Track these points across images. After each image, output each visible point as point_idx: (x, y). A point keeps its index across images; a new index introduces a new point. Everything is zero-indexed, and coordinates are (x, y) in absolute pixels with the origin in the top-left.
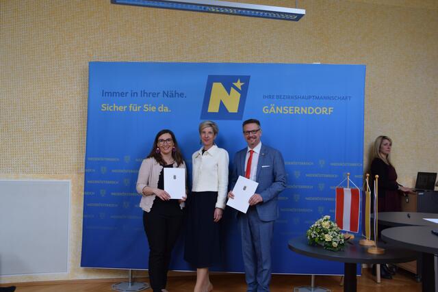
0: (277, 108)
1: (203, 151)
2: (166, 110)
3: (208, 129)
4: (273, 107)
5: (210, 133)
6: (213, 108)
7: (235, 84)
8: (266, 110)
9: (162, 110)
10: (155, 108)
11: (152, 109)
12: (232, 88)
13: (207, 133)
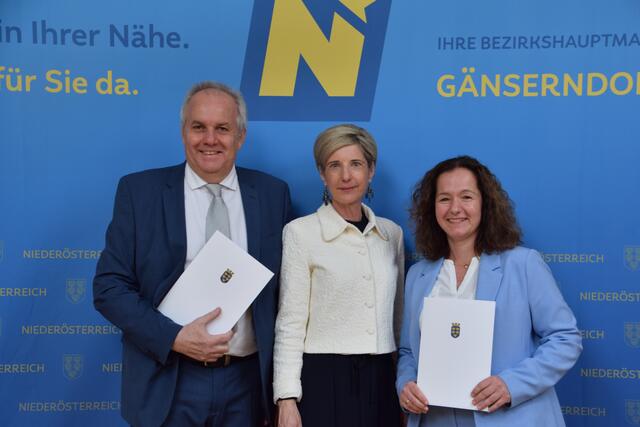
0: (485, 79)
2: (124, 87)
3: (349, 153)
4: (468, 79)
5: (355, 163)
6: (278, 82)
8: (448, 87)
9: (109, 91)
10: (85, 84)
11: (75, 85)
12: (336, 14)
13: (346, 164)
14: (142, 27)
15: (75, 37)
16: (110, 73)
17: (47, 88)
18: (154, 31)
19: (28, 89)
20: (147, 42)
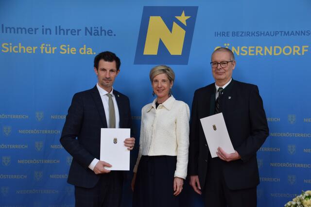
1: (157, 105)
2: (90, 51)
3: (161, 77)
5: (164, 81)
6: (151, 49)
9: (85, 53)
10: (75, 50)
11: (71, 50)
12: (174, 23)
13: (160, 81)
14: (97, 28)
15: (71, 32)
16: (85, 46)
17: (61, 52)
19: (53, 52)
20: (100, 33)
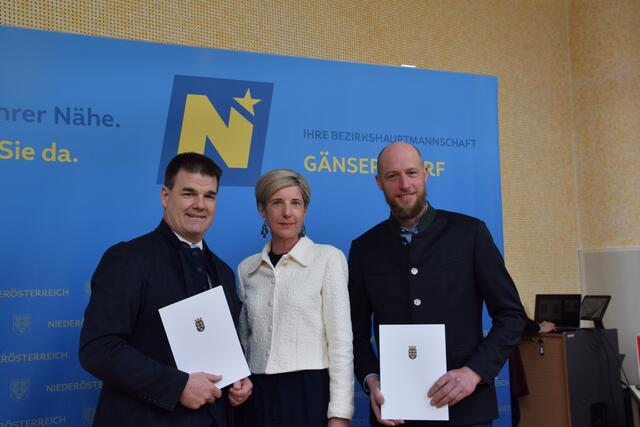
0: (335, 160)
2: (66, 156)
3: (291, 192)
4: (324, 159)
7: (238, 100)
8: (312, 164)
9: (53, 158)
10: (33, 152)
11: (24, 153)
12: (232, 109)
13: (288, 202)
14: (81, 110)
15: (24, 115)
16: (54, 144)
18: (92, 113)
20: (86, 120)
